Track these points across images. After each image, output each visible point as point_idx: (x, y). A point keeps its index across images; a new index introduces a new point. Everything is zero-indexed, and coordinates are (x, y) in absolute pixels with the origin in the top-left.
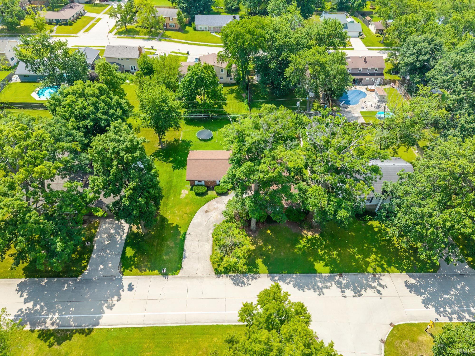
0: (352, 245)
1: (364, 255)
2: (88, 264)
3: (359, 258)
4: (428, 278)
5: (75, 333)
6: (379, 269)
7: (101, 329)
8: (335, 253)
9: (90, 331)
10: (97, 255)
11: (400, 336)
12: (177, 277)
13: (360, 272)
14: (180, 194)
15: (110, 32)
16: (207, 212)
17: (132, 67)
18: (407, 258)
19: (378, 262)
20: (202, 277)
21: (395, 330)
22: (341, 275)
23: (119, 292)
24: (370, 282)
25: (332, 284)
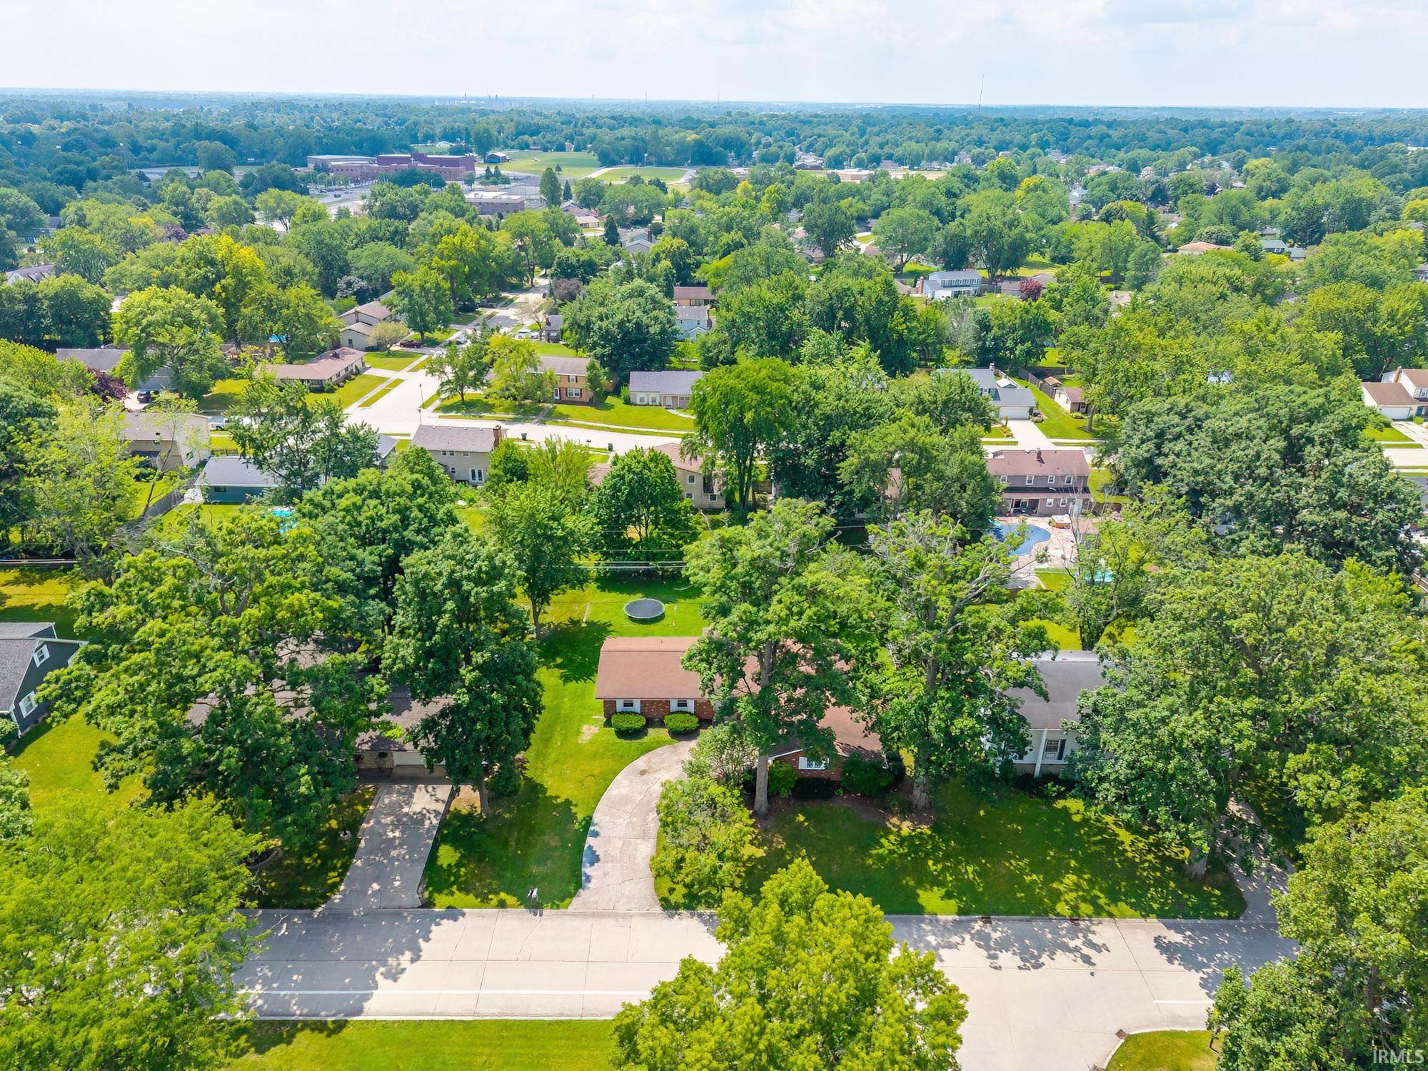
0: (1015, 853)
1: (1045, 874)
2: (342, 881)
3: (1034, 882)
4: (1217, 930)
5: (302, 1029)
6: (1085, 908)
7: (367, 1022)
8: (970, 869)
9: (340, 1026)
10: (367, 862)
11: (1144, 1059)
12: (564, 914)
13: (1037, 915)
14: (578, 732)
15: (424, 406)
16: (643, 772)
17: (473, 472)
18: (1159, 883)
19: (1084, 891)
20: (627, 915)
21: (1130, 1043)
22: (987, 920)
23: (417, 943)
24: (1065, 936)
25: (964, 940)
